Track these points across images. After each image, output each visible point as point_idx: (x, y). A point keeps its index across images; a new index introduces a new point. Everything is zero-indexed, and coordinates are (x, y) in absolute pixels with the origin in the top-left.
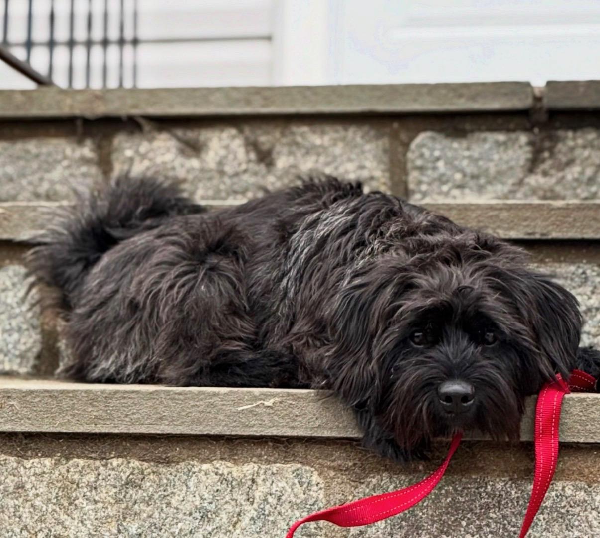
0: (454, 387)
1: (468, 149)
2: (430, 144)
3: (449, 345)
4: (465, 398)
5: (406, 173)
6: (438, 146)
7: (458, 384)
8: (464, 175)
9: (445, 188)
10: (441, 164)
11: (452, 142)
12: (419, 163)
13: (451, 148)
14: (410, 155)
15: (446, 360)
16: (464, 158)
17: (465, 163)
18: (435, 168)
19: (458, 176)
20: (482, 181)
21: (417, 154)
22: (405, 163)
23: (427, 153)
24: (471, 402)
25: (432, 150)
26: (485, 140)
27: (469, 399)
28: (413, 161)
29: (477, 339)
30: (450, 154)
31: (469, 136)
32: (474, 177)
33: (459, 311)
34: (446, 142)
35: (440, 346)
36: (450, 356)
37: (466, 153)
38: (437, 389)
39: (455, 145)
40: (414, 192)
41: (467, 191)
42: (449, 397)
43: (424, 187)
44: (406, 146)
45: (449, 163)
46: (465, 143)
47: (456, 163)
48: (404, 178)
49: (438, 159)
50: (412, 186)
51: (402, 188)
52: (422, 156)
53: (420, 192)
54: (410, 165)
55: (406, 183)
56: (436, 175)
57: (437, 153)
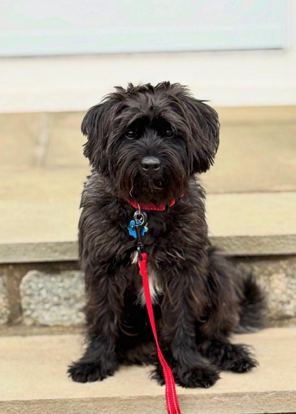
0: (150, 161)
1: (62, 281)
2: (35, 279)
3: (147, 138)
4: (156, 166)
5: (20, 298)
6: (41, 280)
7: (152, 159)
8: (60, 298)
9: (47, 306)
10: (43, 292)
11: (50, 277)
12: (29, 292)
13: (50, 281)
14: (22, 287)
15: (146, 146)
16: (59, 287)
17: (60, 291)
18: (39, 295)
19: (56, 299)
20: (72, 301)
21: (27, 286)
22: (19, 292)
23: (33, 285)
24: (159, 168)
25: (38, 283)
26: (73, 276)
27: (158, 166)
28: (24, 291)
29: (162, 134)
30: (49, 285)
31: (62, 273)
32: (67, 299)
33: (152, 119)
34: (47, 277)
35: (142, 138)
36: (148, 144)
37: (61, 285)
38: (140, 162)
39: (53, 279)
40: (25, 310)
41: (62, 307)
42: (147, 166)
43: (32, 307)
44: (19, 281)
45: (49, 291)
46: (59, 278)
47: (54, 291)
48: (18, 301)
49: (41, 289)
50: (24, 306)
51: (17, 308)
52: (30, 287)
53: (30, 309)
54: (22, 294)
55: (20, 305)
56: (40, 299)
57: (40, 286)
